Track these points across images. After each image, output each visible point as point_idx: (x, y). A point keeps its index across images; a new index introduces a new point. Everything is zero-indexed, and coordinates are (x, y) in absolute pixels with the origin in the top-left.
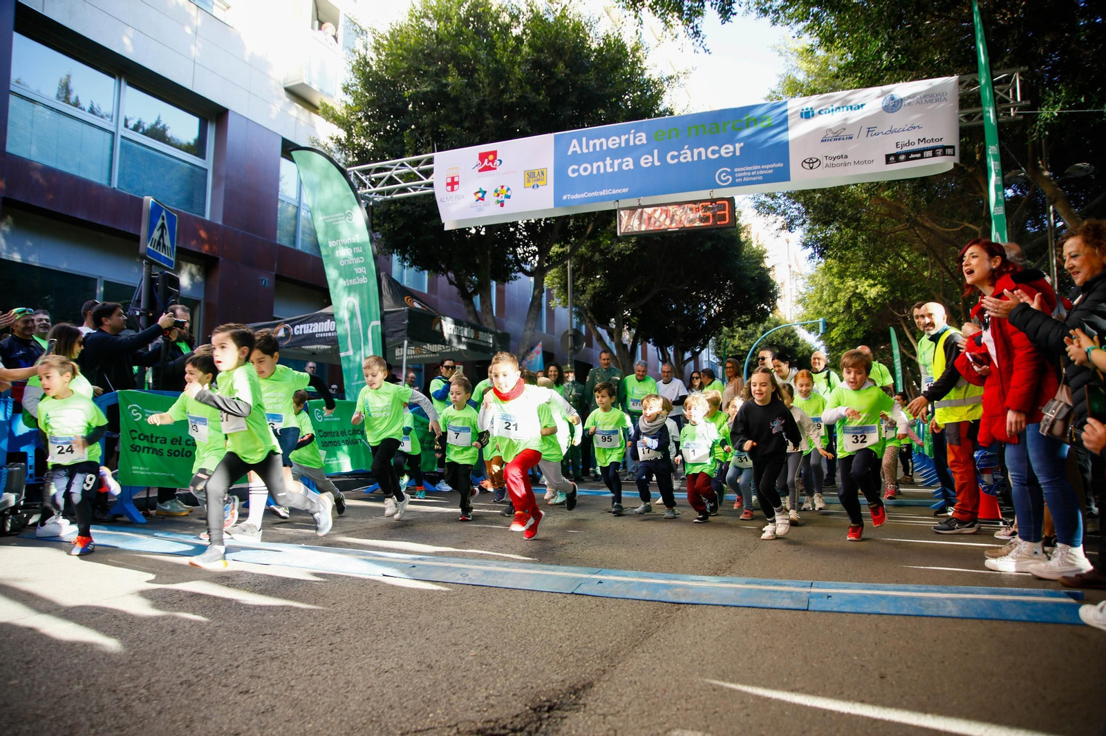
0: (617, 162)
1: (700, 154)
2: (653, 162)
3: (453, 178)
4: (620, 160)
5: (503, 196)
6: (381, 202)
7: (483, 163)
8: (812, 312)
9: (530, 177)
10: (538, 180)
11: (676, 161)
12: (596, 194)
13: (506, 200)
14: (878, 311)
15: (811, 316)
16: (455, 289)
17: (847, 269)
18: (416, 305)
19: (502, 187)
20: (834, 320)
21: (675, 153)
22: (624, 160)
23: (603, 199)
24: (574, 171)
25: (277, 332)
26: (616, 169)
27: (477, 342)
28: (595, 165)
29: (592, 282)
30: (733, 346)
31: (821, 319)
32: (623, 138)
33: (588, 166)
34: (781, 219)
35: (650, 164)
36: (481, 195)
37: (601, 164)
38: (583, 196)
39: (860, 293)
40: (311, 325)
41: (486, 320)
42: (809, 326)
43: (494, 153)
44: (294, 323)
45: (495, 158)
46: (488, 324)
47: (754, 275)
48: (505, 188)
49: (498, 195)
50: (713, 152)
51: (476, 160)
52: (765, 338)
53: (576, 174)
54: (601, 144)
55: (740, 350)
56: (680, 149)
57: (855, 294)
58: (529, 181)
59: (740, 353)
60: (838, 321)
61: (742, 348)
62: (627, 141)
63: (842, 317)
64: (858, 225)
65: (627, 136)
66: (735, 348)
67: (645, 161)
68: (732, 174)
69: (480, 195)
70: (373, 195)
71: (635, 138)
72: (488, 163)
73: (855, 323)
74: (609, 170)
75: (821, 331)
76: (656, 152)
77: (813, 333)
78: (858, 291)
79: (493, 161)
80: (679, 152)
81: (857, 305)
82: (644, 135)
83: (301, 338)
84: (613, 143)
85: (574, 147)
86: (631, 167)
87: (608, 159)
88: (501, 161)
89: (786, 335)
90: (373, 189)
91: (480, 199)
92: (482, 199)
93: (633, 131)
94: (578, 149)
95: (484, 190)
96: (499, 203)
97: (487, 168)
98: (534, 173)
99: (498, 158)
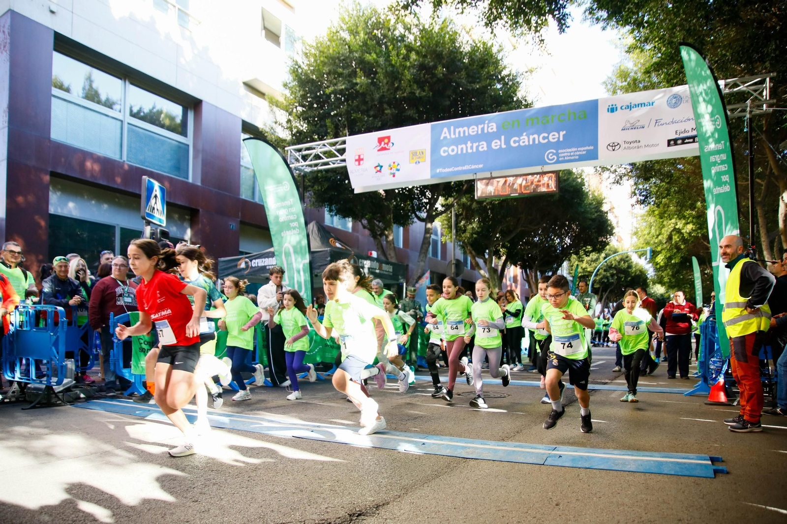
0: (475, 145)
1: (534, 139)
2: (501, 145)
3: (359, 156)
4: (477, 144)
5: (395, 169)
6: (311, 172)
7: (380, 144)
8: (642, 242)
9: (413, 155)
10: (419, 158)
11: (517, 144)
12: (460, 168)
14: (692, 242)
15: (641, 246)
16: (367, 232)
17: (665, 212)
18: (338, 245)
19: (394, 163)
20: (659, 249)
21: (517, 139)
22: (480, 144)
23: (465, 172)
24: (444, 151)
25: (240, 265)
26: (475, 150)
27: (382, 272)
28: (460, 147)
29: (471, 223)
30: (582, 268)
31: (649, 248)
32: (480, 127)
33: (455, 147)
34: (613, 176)
35: (498, 147)
36: (379, 168)
37: (464, 146)
38: (451, 170)
39: (679, 229)
40: (263, 260)
41: (390, 255)
42: (640, 253)
43: (389, 138)
44: (252, 258)
45: (389, 141)
46: (391, 258)
47: (593, 217)
48: (396, 164)
49: (391, 169)
50: (544, 138)
51: (376, 142)
52: (606, 262)
53: (446, 154)
54: (464, 132)
55: (587, 271)
56: (520, 135)
57: (675, 229)
58: (413, 159)
59: (587, 274)
60: (662, 250)
61: (589, 270)
62: (483, 129)
63: (665, 246)
64: (671, 180)
65: (482, 126)
66: (584, 269)
67: (495, 144)
68: (556, 154)
69: (378, 168)
70: (304, 167)
71: (488, 127)
72: (384, 145)
73: (675, 251)
74: (470, 151)
75: (648, 257)
76: (503, 137)
77: (643, 258)
78: (677, 227)
79: (387, 144)
80: (519, 138)
81: (676, 237)
82: (495, 125)
83: (256, 269)
84: (473, 130)
85: (445, 133)
86: (485, 149)
87: (469, 142)
88: (393, 144)
89: (622, 260)
90: (304, 163)
91: (378, 171)
92: (380, 171)
93: (487, 122)
94: (447, 135)
95: (381, 165)
96: (391, 174)
97: (384, 149)
98: (416, 153)
99: (391, 141)
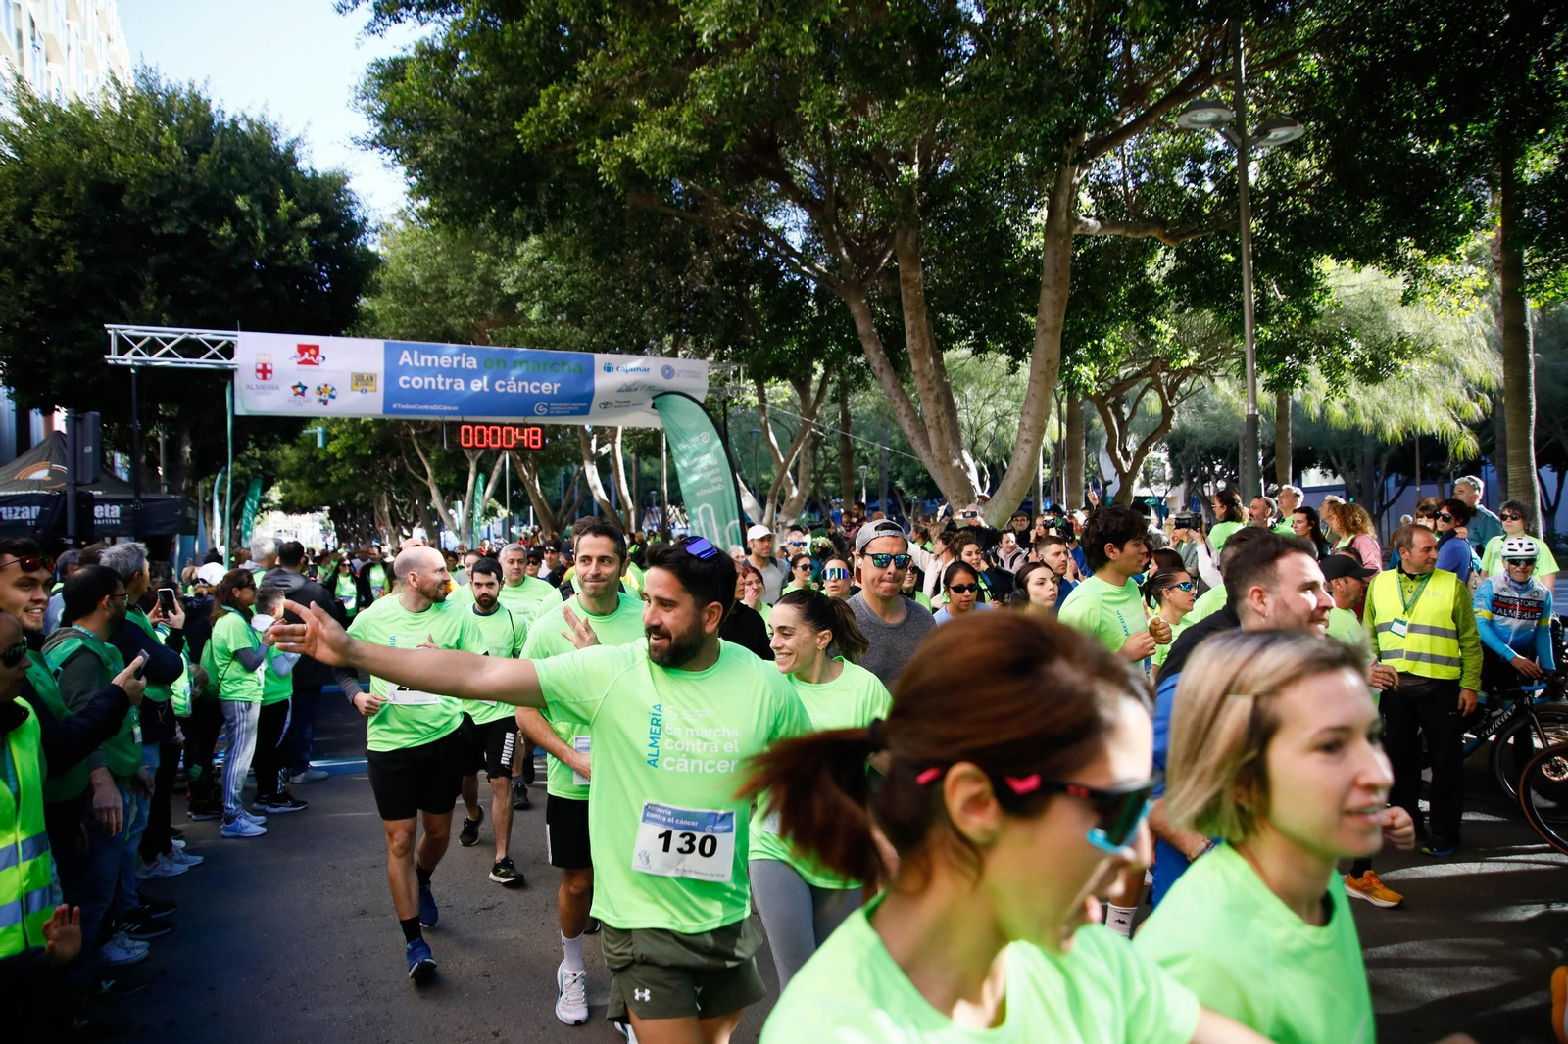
0: (448, 381)
1: (524, 387)
2: (482, 387)
3: (264, 366)
4: (451, 380)
5: (327, 395)
7: (302, 355)
9: (357, 380)
10: (367, 385)
11: (503, 390)
12: (426, 407)
13: (331, 400)
19: (327, 386)
20: (335, 431)
21: (503, 383)
22: (456, 380)
23: (432, 412)
24: (405, 382)
26: (448, 387)
28: (427, 380)
31: (320, 429)
32: (456, 359)
33: (419, 379)
35: (479, 389)
36: (301, 389)
37: (433, 380)
38: (414, 407)
43: (317, 348)
45: (317, 352)
48: (330, 387)
49: (321, 393)
50: (536, 388)
51: (295, 351)
53: (407, 386)
54: (433, 361)
56: (505, 378)
58: (356, 384)
60: (340, 432)
62: (459, 363)
63: (344, 427)
65: (458, 358)
67: (478, 385)
68: (548, 408)
69: (299, 389)
71: (466, 361)
72: (308, 357)
74: (441, 387)
75: (320, 444)
76: (485, 377)
79: (315, 357)
80: (506, 382)
82: (475, 361)
83: (3, 524)
85: (405, 358)
86: (462, 388)
87: (440, 376)
88: (324, 358)
91: (298, 393)
92: (302, 394)
93: (463, 354)
94: (409, 360)
95: (304, 384)
96: (321, 400)
97: (306, 362)
98: (362, 377)
99: (322, 352)
